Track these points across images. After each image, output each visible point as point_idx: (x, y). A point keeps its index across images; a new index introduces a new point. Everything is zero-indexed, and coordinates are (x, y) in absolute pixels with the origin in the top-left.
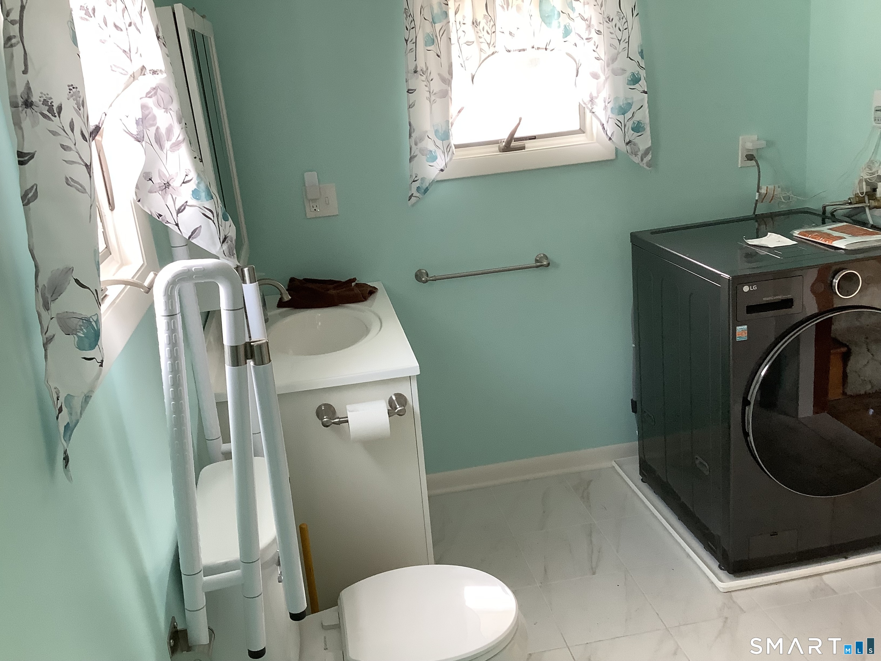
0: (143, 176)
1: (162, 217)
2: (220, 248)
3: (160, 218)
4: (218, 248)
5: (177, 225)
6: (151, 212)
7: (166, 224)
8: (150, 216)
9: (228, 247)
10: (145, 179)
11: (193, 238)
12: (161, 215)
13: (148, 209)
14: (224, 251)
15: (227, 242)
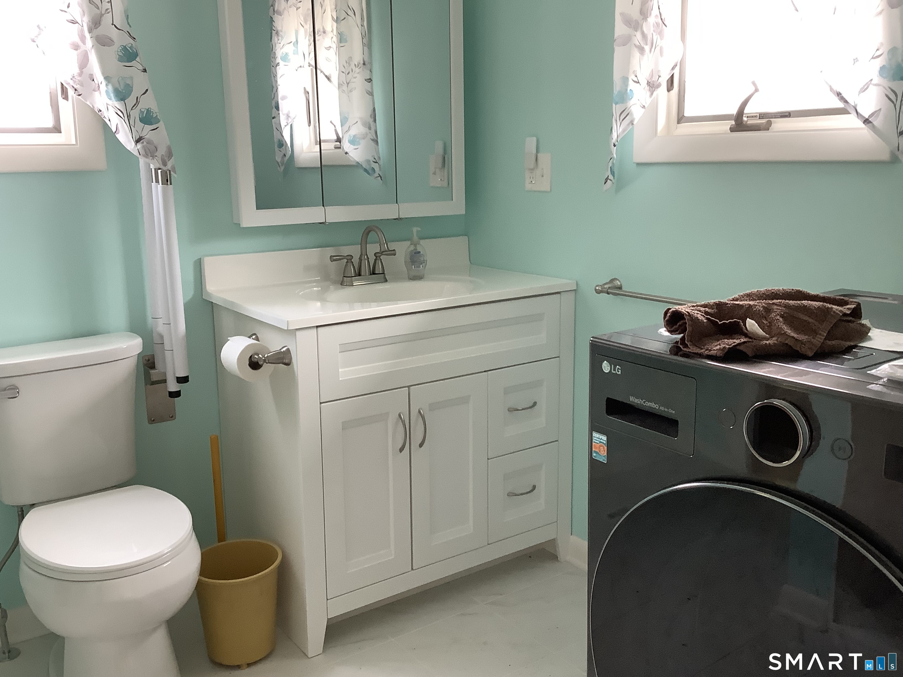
0: (89, 77)
1: (101, 112)
2: (134, 146)
3: (100, 113)
4: (133, 146)
5: (109, 120)
6: (93, 106)
7: (104, 119)
8: (93, 110)
9: (143, 147)
10: (90, 80)
11: (117, 134)
12: (100, 111)
13: (91, 103)
14: (138, 150)
15: (143, 143)
